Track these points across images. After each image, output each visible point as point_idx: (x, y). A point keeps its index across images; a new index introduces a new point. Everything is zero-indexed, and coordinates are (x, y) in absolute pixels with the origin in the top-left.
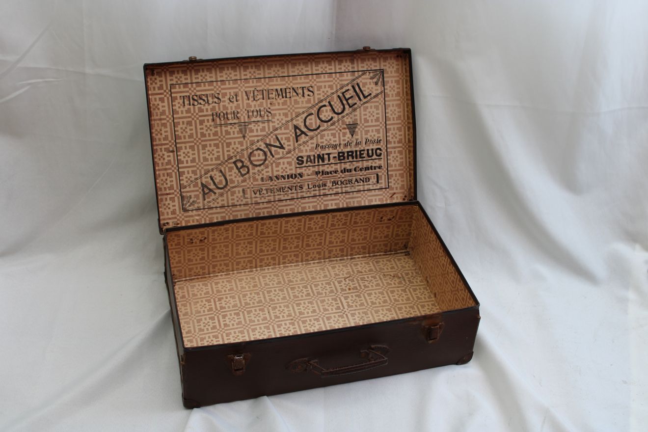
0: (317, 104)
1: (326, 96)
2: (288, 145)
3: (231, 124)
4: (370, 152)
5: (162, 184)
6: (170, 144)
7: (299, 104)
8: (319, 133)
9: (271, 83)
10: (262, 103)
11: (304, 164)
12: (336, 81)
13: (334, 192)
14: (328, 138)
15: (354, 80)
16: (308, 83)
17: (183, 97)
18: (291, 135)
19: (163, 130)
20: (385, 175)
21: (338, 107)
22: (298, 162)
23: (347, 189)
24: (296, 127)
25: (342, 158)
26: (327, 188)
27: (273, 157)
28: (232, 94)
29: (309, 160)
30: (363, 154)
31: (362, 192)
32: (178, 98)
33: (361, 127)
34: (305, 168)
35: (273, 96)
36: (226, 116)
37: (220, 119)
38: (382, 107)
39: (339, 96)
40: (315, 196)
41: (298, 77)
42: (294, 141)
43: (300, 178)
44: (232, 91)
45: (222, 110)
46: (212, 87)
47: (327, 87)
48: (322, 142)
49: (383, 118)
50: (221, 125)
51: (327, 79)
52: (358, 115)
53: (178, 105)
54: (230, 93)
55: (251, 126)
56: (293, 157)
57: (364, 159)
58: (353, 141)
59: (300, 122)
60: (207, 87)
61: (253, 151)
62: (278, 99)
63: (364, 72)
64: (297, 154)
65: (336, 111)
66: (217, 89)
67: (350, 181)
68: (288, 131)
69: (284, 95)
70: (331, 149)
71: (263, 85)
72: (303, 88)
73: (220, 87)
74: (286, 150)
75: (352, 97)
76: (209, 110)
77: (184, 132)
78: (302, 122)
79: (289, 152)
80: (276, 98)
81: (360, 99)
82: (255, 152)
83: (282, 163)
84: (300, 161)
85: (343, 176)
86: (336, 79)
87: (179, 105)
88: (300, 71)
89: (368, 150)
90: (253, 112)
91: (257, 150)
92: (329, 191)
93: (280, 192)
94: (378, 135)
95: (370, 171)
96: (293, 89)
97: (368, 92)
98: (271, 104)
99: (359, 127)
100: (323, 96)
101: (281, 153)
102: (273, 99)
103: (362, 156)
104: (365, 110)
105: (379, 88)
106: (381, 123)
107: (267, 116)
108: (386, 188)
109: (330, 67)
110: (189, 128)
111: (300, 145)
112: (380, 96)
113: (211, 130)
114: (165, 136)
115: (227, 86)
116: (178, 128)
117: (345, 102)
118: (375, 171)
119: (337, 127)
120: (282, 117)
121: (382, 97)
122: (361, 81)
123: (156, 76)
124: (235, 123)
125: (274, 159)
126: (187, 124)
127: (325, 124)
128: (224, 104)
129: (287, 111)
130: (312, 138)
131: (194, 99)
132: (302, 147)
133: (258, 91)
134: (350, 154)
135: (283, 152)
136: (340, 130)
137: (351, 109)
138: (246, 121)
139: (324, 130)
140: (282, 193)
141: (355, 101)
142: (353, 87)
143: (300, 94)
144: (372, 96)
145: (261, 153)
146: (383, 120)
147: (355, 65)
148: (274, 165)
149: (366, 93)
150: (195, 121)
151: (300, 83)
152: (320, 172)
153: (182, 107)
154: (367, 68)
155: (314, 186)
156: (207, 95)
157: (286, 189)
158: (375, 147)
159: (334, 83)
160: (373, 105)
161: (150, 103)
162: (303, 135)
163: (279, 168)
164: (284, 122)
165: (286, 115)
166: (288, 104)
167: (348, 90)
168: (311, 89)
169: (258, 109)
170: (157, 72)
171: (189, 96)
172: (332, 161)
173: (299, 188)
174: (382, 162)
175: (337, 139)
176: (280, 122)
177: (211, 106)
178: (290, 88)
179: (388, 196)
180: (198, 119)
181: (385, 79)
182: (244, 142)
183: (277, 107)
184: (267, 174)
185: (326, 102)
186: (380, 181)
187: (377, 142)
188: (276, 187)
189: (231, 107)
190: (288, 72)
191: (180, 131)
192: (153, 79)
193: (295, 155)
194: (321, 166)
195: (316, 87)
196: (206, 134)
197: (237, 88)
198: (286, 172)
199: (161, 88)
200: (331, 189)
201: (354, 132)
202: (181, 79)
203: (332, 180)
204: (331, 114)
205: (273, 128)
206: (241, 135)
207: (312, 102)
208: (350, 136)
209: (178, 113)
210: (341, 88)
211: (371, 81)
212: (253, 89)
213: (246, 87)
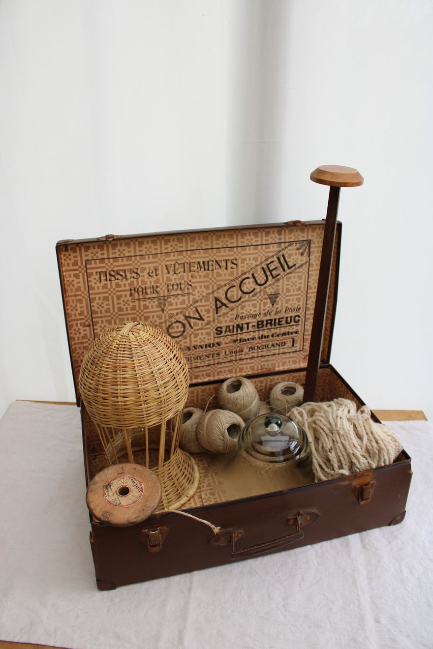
0: (240, 277)
1: (249, 268)
2: (208, 317)
3: (149, 298)
4: (289, 319)
5: (79, 357)
6: (86, 319)
7: (221, 277)
8: (240, 304)
9: (193, 256)
10: (182, 277)
11: (223, 334)
12: (261, 253)
13: (250, 356)
14: (248, 309)
15: (280, 251)
16: (232, 255)
17: (100, 272)
18: (211, 307)
19: (79, 305)
20: (301, 340)
21: (261, 279)
22: (216, 332)
23: (262, 353)
24: (217, 299)
25: (261, 326)
26: (243, 353)
27: (192, 328)
28: (152, 269)
29: (228, 330)
30: (282, 321)
31: (277, 355)
32: (94, 273)
33: (282, 297)
34: (224, 337)
35: (195, 268)
36: (144, 291)
37: (138, 294)
38: (305, 277)
39: (263, 268)
40: (231, 361)
41: (223, 249)
42: (213, 313)
43: (218, 347)
44: (152, 266)
45: (140, 284)
46: (131, 262)
47: (252, 259)
48: (243, 313)
49: (304, 287)
50: (139, 300)
51: (252, 251)
52: (281, 285)
53: (94, 281)
54: (149, 267)
55: (171, 300)
56: (212, 328)
57: (282, 326)
58: (273, 311)
59: (221, 295)
60: (125, 262)
61: (172, 324)
62: (200, 272)
63: (291, 243)
64: (216, 325)
65: (259, 282)
66: (136, 264)
67: (266, 346)
68: (208, 303)
69: (206, 267)
70: (250, 318)
71: (185, 258)
72: (226, 260)
73: (138, 262)
74: (206, 321)
75: (276, 268)
76: (127, 285)
77: (101, 307)
78: (223, 294)
79: (209, 323)
80: (198, 270)
81: (284, 270)
82: (174, 325)
83: (200, 334)
84: (219, 331)
85: (260, 342)
86: (262, 251)
87: (95, 281)
88: (225, 244)
89: (287, 318)
90: (173, 285)
91: (175, 322)
92: (245, 356)
93: (198, 359)
94: (299, 303)
95: (287, 336)
96: (216, 261)
97: (293, 263)
98: (192, 277)
99: (280, 297)
100: (247, 268)
101: (200, 325)
102: (195, 271)
103: (281, 323)
104: (288, 280)
105: (305, 259)
106: (302, 292)
107: (188, 289)
108: (300, 351)
109: (256, 239)
110: (105, 303)
111: (220, 316)
112: (304, 266)
113: (129, 305)
114: (81, 311)
115: (147, 260)
116: (95, 304)
117: (268, 273)
118: (292, 336)
119: (258, 297)
120: (203, 289)
121: (306, 267)
122: (287, 253)
123: (69, 252)
124: (154, 298)
125: (192, 330)
126: (104, 299)
127: (247, 295)
128: (143, 278)
129: (208, 284)
130: (232, 309)
131: (110, 275)
132: (221, 318)
133: (179, 264)
134: (269, 322)
135: (202, 324)
136: (261, 300)
137: (274, 280)
138: (166, 294)
139: (245, 301)
140: (199, 361)
141: (279, 272)
142: (278, 258)
143: (223, 266)
144: (297, 266)
145: (180, 325)
146: (304, 289)
147: (283, 237)
148: (192, 336)
149: (291, 264)
150: (112, 297)
151: (223, 256)
152: (237, 340)
153: (98, 283)
154: (294, 239)
155: (231, 352)
156: (125, 270)
157: (204, 357)
158: (294, 314)
159: (259, 256)
160: (296, 275)
161: (64, 280)
162: (224, 307)
163: (198, 339)
164: (204, 294)
165: (207, 287)
166: (210, 276)
167: (273, 261)
168: (235, 262)
169: (178, 282)
170: (71, 248)
171: (106, 272)
172: (251, 329)
173: (216, 355)
174: (299, 328)
175: (257, 309)
176: (201, 294)
177: (129, 281)
178: (213, 261)
179: (301, 358)
180: (115, 294)
181: (311, 250)
182: (163, 315)
183: (198, 279)
184: (185, 344)
185: (249, 274)
186: (295, 345)
187: (297, 310)
188: (193, 356)
189: (150, 282)
190: (212, 245)
191: (96, 306)
192: (67, 255)
193: (214, 326)
194: (239, 335)
195: (240, 261)
196: (123, 308)
197: (157, 262)
198: (204, 342)
199: (75, 264)
200: (247, 354)
201: (275, 301)
202: (97, 255)
203: (249, 346)
204: (253, 286)
205: (193, 301)
206: (160, 309)
207: (235, 275)
208: (271, 305)
209: (94, 289)
210: (266, 260)
211: (297, 251)
212: (174, 262)
213: (166, 261)
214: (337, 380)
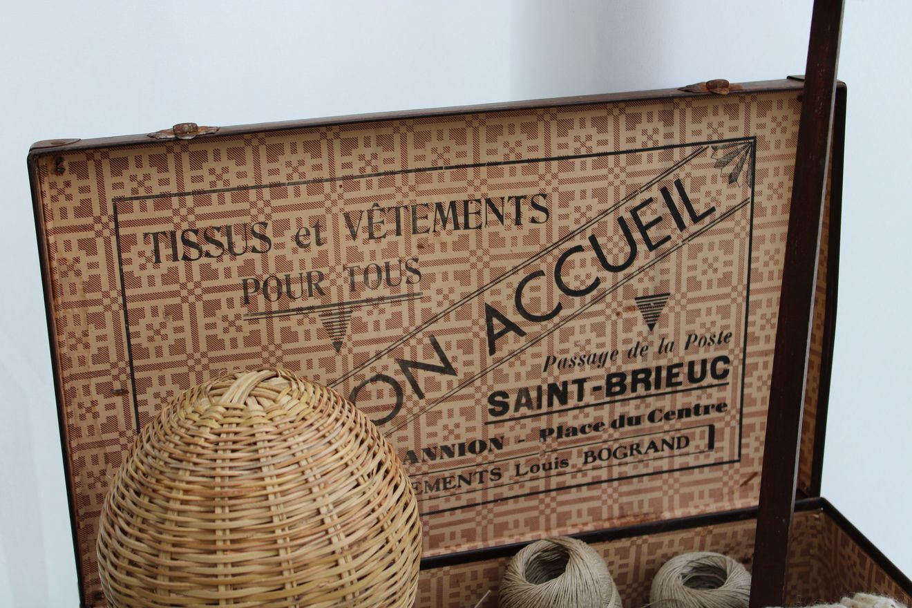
0: (556, 245)
1: (583, 221)
2: (467, 363)
3: (299, 310)
4: (698, 368)
5: (91, 486)
6: (115, 372)
7: (503, 246)
8: (557, 326)
9: (422, 187)
10: (393, 247)
11: (511, 413)
12: (617, 176)
13: (588, 479)
14: (582, 339)
15: (668, 171)
16: (534, 184)
17: (156, 235)
18: (476, 335)
19: (94, 332)
20: (733, 428)
21: (616, 251)
22: (490, 407)
23: (624, 469)
24: (491, 312)
25: (617, 389)
26: (568, 469)
27: (421, 396)
28: (306, 224)
29: (524, 401)
30: (677, 375)
31: (665, 476)
32: (140, 238)
33: (678, 303)
34: (512, 423)
35: (429, 223)
36: (284, 289)
37: (267, 297)
38: (742, 244)
39: (621, 221)
40: (534, 493)
41: (506, 167)
42: (482, 351)
43: (496, 451)
44: (305, 215)
45: (272, 269)
46: (246, 206)
47: (589, 194)
48: (565, 351)
49: (741, 274)
50: (269, 314)
51: (590, 172)
52: (673, 271)
53: (138, 261)
54: (299, 220)
55: (362, 313)
56: (478, 396)
57: (679, 388)
58: (652, 343)
59: (503, 299)
60: (229, 206)
61: (363, 385)
62: (443, 233)
63: (699, 148)
64: (490, 388)
65: (610, 261)
66: (261, 211)
67: (634, 449)
68: (468, 323)
69: (461, 220)
70: (587, 366)
71: (399, 194)
72: (518, 199)
73: (267, 203)
74: (460, 376)
75: (659, 220)
76: (234, 273)
77: (158, 338)
78: (509, 297)
79: (468, 381)
80: (438, 228)
81: (681, 226)
82: (369, 387)
83: (445, 414)
84: (498, 404)
85: (616, 435)
86: (617, 170)
87: (143, 261)
88: (512, 150)
89: (691, 364)
90: (366, 272)
91: (373, 380)
92: (574, 477)
93: (438, 489)
94: (725, 322)
95: (693, 418)
96: (489, 201)
97: (706, 205)
98: (420, 246)
99: (671, 303)
100: (577, 221)
101: (444, 386)
102: (428, 231)
103: (674, 380)
104: (692, 256)
105: (739, 192)
106: (734, 289)
107: (408, 282)
108: (731, 462)
109: (602, 137)
110: (171, 324)
111: (501, 361)
112: (738, 213)
113: (239, 329)
114: (99, 349)
115: (291, 200)
116: (140, 327)
117: (637, 235)
118: (707, 416)
119: (609, 306)
120: (452, 282)
121: (744, 216)
122: (688, 175)
123: (67, 176)
124: (311, 308)
125: (422, 403)
126: (167, 314)
127: (577, 300)
128: (280, 252)
129: (466, 266)
130: (536, 341)
131: (186, 242)
132: (505, 367)
133: (382, 210)
134: (641, 376)
135: (450, 384)
136: (618, 314)
137: (653, 254)
138: (346, 299)
139: (573, 317)
140: (442, 493)
141: (667, 232)
142: (665, 192)
143: (509, 216)
144: (717, 214)
145: (387, 387)
146: (740, 280)
147: (676, 129)
148: (423, 419)
149: (700, 208)
150: (192, 306)
151: (509, 186)
152: (551, 431)
153: (150, 265)
154: (710, 136)
155: (534, 468)
156: (228, 228)
157: (455, 482)
158: (712, 354)
159: (611, 184)
160: (716, 239)
161: (50, 259)
162: (511, 334)
163: (438, 429)
164: (456, 297)
165: (463, 277)
166: (473, 246)
167: (651, 200)
168: (542, 202)
169: (382, 264)
170: (71, 164)
171: (173, 234)
172: (589, 398)
173: (490, 476)
174: (727, 395)
175: (607, 339)
176: (446, 297)
177: (240, 261)
178: (479, 201)
179: (736, 482)
180: (199, 298)
181: (758, 166)
182: (339, 359)
183: (438, 255)
184: (403, 445)
185: (583, 238)
186: (716, 445)
187: (719, 342)
188: (426, 478)
189: (302, 261)
190: (476, 153)
191: (145, 334)
192: (61, 186)
193: (484, 389)
194: (556, 415)
195: (555, 198)
196: (223, 340)
197: (321, 204)
198: (457, 437)
199: (84, 209)
200: (580, 471)
201: (656, 316)
202: (147, 183)
203: (585, 449)
204: (595, 271)
205: (423, 317)
206: (329, 341)
207: (543, 240)
208: (645, 329)
209: (137, 283)
210: (631, 196)
211: (718, 171)
212: (369, 205)
213: (347, 202)
214: (845, 544)
